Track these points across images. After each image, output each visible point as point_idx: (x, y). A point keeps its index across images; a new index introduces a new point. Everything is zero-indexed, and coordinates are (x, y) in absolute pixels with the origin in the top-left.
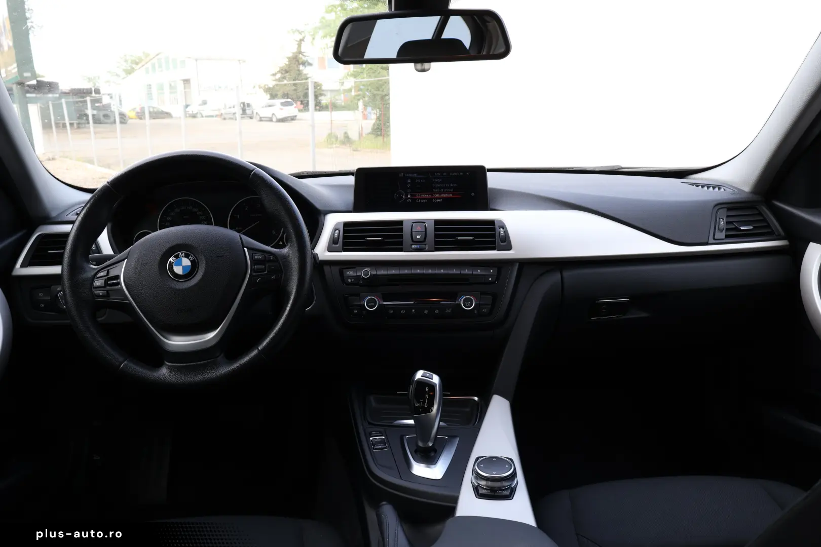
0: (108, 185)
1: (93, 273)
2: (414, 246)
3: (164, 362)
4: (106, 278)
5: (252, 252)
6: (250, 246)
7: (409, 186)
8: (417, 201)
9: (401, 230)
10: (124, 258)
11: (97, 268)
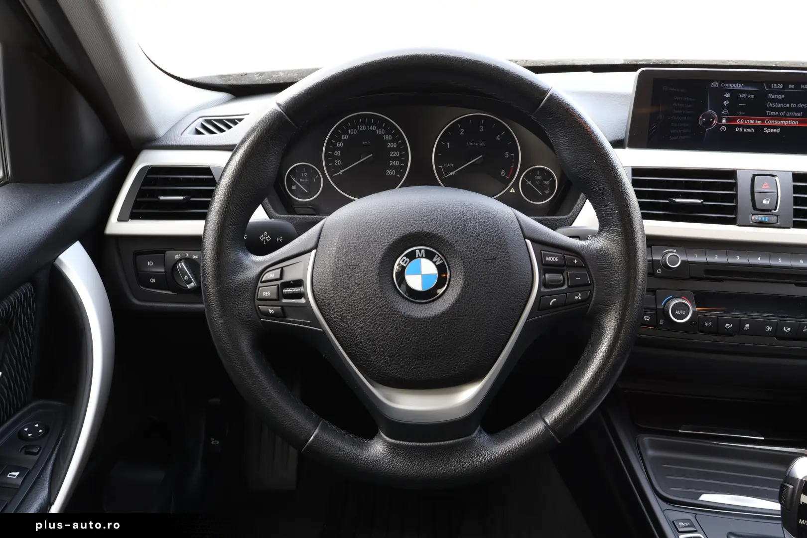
0: (280, 110)
1: (257, 270)
2: (756, 218)
3: (377, 432)
4: (279, 282)
5: (540, 247)
6: (536, 237)
7: (726, 103)
8: (737, 129)
9: (734, 186)
10: (309, 247)
11: (265, 262)
